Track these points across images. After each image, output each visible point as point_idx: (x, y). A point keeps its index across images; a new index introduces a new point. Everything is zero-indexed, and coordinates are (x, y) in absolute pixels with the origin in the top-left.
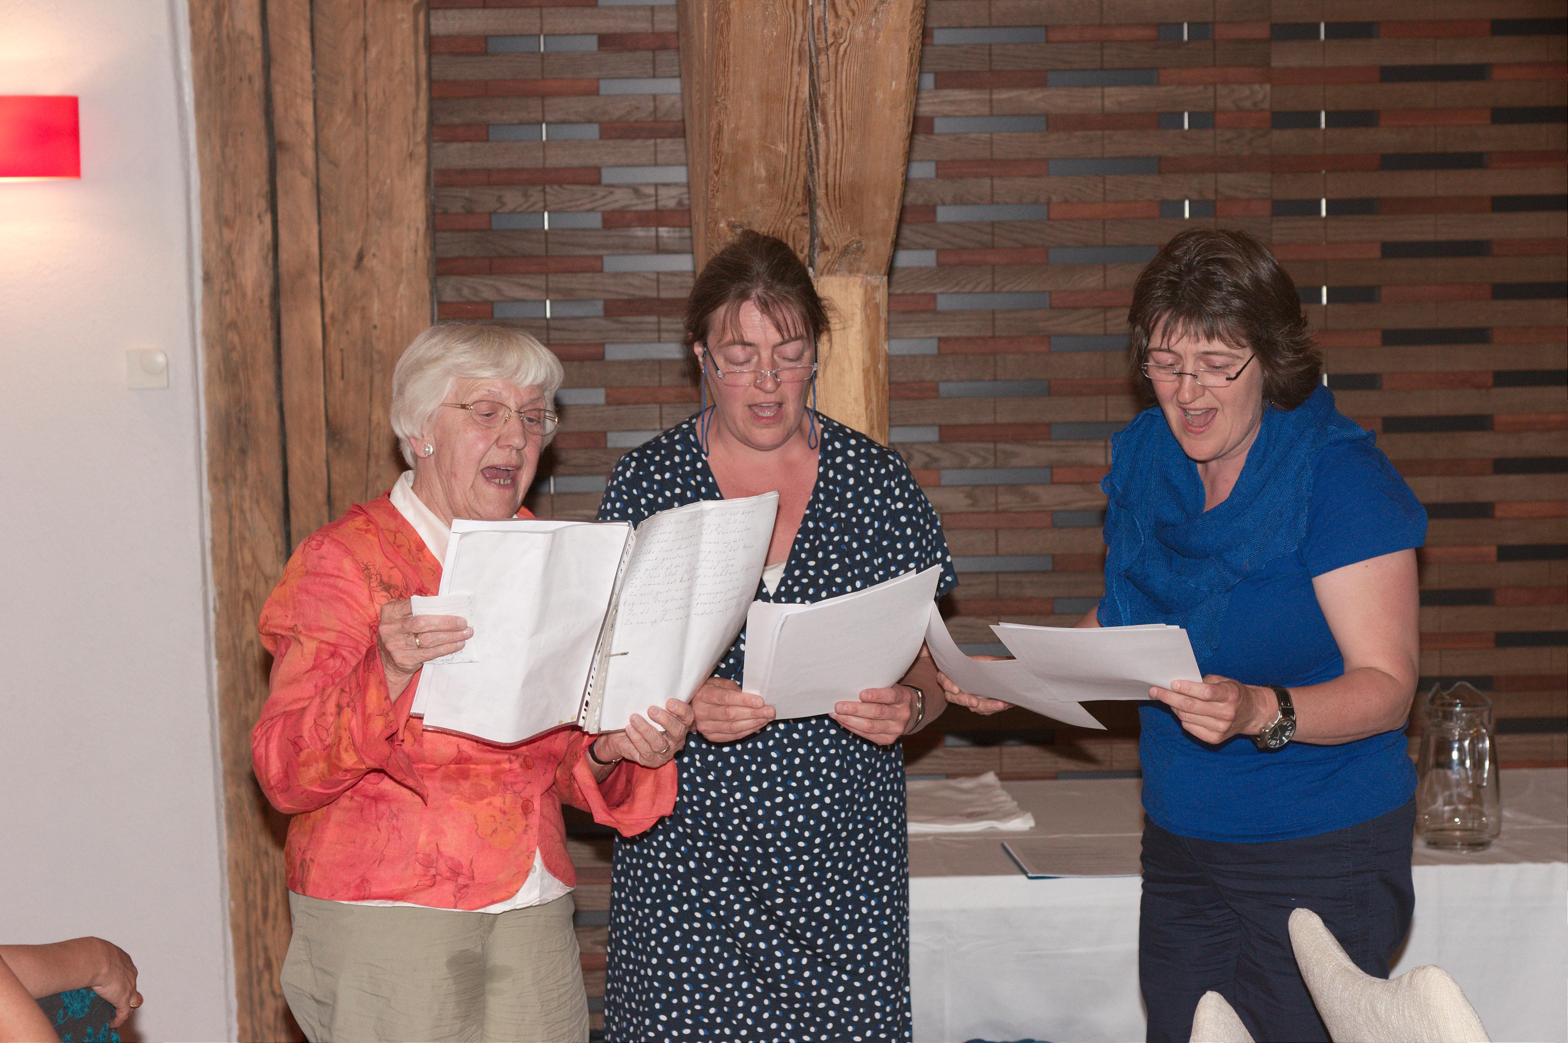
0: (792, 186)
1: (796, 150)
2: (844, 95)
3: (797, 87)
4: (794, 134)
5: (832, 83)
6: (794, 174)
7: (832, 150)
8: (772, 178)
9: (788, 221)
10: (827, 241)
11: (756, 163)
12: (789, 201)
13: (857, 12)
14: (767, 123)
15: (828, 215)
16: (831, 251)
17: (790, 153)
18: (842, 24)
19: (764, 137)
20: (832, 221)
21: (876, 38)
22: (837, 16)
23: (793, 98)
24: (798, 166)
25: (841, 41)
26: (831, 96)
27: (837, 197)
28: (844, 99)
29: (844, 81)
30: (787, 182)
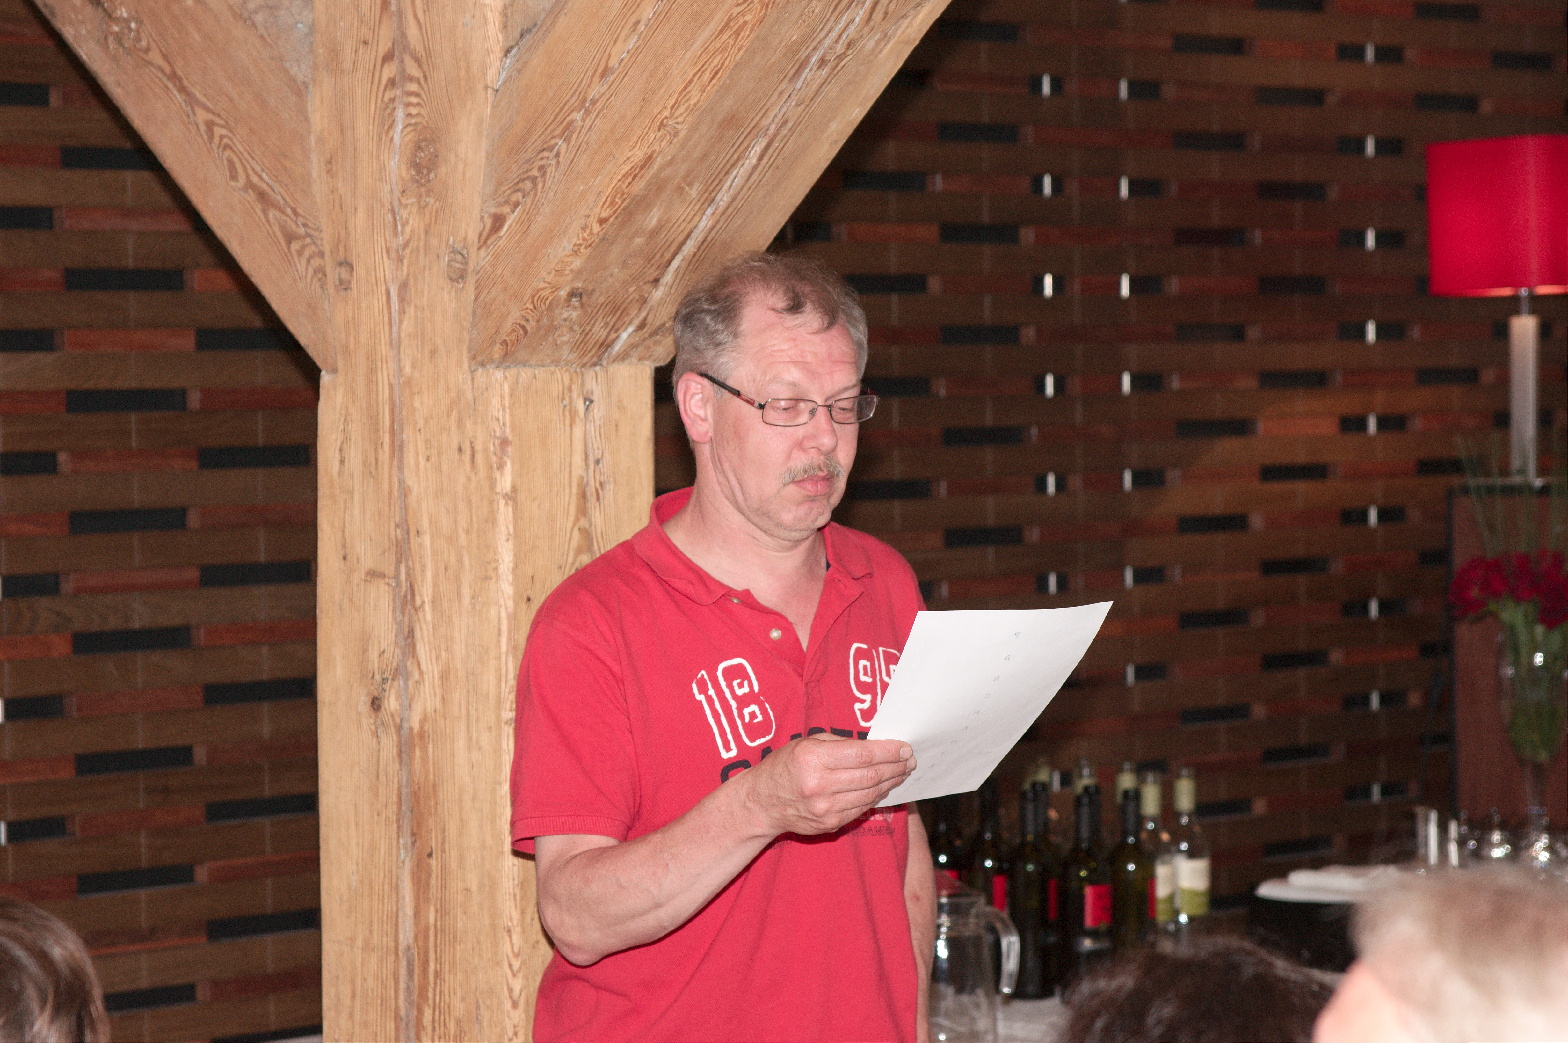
0: (668, 243)
1: (706, 194)
2: (802, 123)
3: (768, 110)
4: (719, 172)
5: (803, 106)
6: (684, 225)
7: (740, 196)
8: (655, 233)
9: (632, 289)
10: (650, 319)
11: (655, 209)
12: (653, 261)
13: (889, 16)
14: (704, 157)
15: (677, 281)
16: (645, 330)
17: (697, 199)
18: (867, 29)
19: (685, 177)
20: (673, 291)
21: (880, 52)
22: (869, 20)
23: (752, 125)
24: (695, 214)
25: (850, 52)
26: (790, 125)
27: (701, 258)
28: (799, 128)
29: (815, 105)
30: (667, 237)
